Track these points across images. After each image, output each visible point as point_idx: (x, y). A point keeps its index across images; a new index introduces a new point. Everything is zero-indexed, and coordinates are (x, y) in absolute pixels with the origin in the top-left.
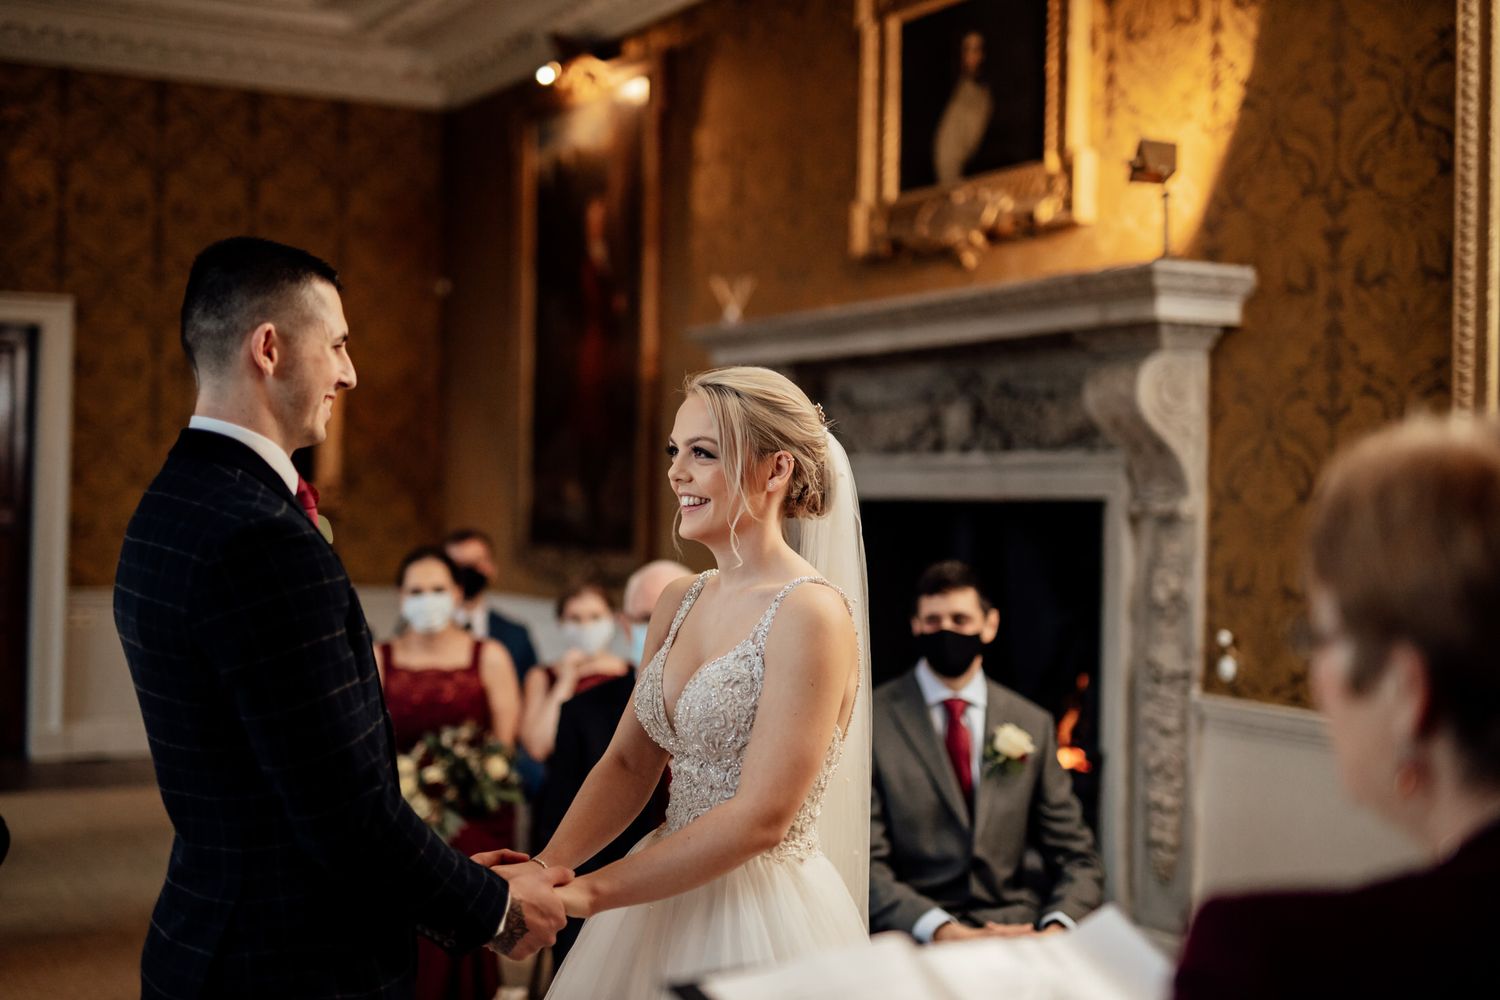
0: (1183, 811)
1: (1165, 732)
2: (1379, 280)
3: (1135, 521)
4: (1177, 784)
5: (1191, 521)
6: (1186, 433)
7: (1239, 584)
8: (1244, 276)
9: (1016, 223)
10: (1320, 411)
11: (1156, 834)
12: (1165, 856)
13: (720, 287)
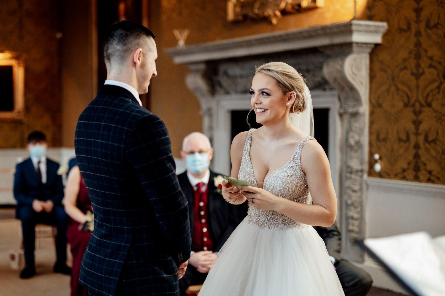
0: (361, 219)
1: (354, 191)
2: (435, 26)
3: (341, 115)
4: (359, 209)
5: (364, 115)
6: (362, 83)
7: (382, 137)
8: (384, 25)
9: (293, 8)
10: (413, 74)
11: (351, 227)
12: (355, 235)
13: (177, 33)
